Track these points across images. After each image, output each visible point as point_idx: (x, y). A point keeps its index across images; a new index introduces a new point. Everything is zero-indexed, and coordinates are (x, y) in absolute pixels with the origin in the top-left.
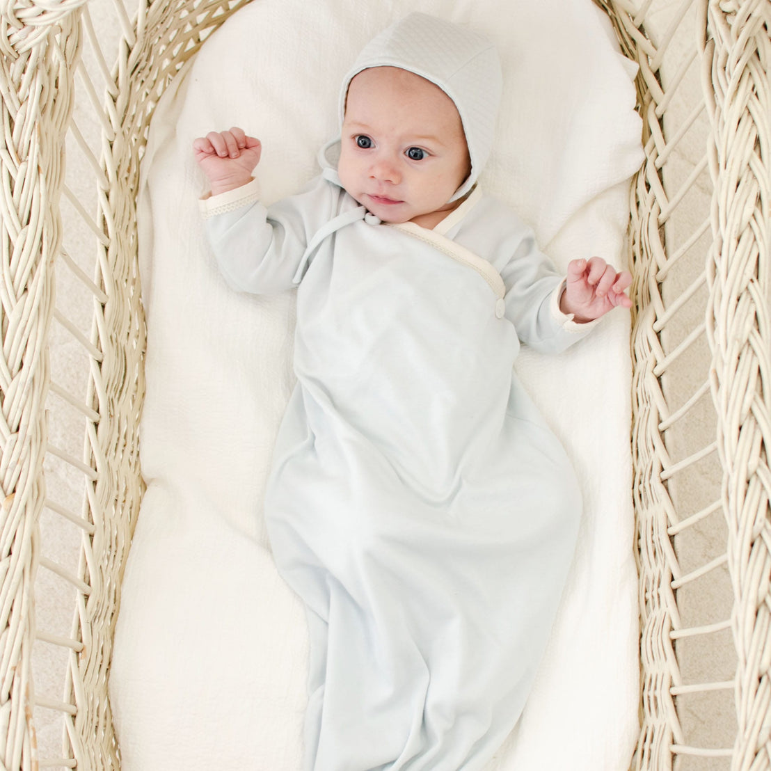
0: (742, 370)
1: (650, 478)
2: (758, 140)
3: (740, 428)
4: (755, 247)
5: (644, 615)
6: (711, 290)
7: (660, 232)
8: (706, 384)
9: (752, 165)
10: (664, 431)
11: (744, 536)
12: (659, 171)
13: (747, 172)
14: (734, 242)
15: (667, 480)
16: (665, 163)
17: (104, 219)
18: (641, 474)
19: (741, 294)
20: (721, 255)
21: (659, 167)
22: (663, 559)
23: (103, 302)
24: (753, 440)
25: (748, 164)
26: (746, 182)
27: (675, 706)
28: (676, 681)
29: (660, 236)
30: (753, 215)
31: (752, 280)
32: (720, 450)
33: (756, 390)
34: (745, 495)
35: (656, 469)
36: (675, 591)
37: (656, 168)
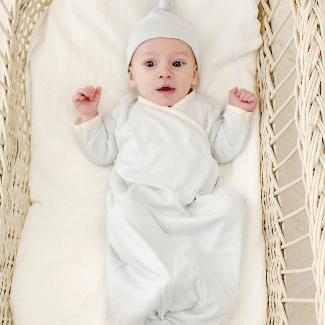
0: (314, 140)
1: (269, 194)
2: (318, 26)
3: (314, 170)
4: (319, 79)
5: (268, 261)
6: (297, 102)
7: (271, 77)
8: (296, 148)
9: (316, 37)
10: (275, 172)
11: (317, 225)
12: (270, 48)
13: (313, 41)
14: (308, 76)
15: (277, 195)
16: (273, 43)
17: (5, 78)
18: (265, 192)
19: (312, 102)
20: (302, 83)
21: (270, 46)
22: (276, 234)
23: (5, 117)
24: (321, 176)
25: (314, 38)
26: (313, 46)
27: (284, 308)
28: (285, 295)
29: (271, 78)
30: (317, 62)
31: (318, 95)
32: (304, 181)
33: (321, 150)
34: (318, 204)
35: (272, 190)
36: (282, 250)
37: (268, 46)
